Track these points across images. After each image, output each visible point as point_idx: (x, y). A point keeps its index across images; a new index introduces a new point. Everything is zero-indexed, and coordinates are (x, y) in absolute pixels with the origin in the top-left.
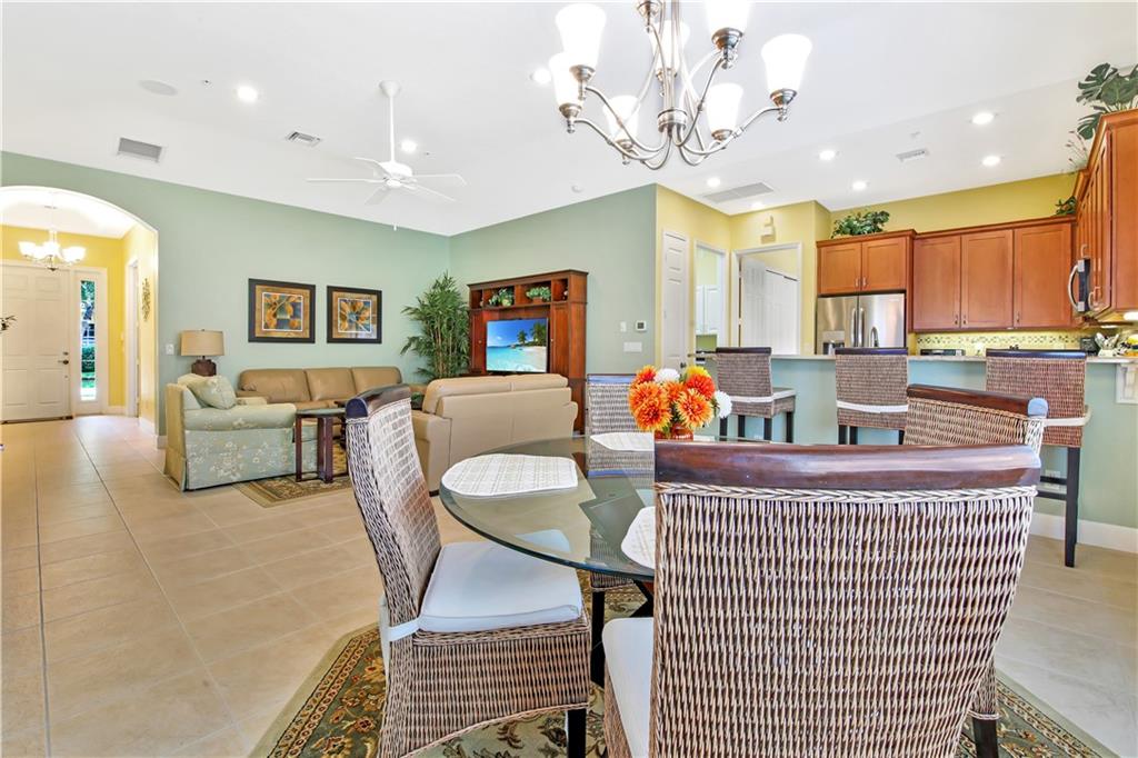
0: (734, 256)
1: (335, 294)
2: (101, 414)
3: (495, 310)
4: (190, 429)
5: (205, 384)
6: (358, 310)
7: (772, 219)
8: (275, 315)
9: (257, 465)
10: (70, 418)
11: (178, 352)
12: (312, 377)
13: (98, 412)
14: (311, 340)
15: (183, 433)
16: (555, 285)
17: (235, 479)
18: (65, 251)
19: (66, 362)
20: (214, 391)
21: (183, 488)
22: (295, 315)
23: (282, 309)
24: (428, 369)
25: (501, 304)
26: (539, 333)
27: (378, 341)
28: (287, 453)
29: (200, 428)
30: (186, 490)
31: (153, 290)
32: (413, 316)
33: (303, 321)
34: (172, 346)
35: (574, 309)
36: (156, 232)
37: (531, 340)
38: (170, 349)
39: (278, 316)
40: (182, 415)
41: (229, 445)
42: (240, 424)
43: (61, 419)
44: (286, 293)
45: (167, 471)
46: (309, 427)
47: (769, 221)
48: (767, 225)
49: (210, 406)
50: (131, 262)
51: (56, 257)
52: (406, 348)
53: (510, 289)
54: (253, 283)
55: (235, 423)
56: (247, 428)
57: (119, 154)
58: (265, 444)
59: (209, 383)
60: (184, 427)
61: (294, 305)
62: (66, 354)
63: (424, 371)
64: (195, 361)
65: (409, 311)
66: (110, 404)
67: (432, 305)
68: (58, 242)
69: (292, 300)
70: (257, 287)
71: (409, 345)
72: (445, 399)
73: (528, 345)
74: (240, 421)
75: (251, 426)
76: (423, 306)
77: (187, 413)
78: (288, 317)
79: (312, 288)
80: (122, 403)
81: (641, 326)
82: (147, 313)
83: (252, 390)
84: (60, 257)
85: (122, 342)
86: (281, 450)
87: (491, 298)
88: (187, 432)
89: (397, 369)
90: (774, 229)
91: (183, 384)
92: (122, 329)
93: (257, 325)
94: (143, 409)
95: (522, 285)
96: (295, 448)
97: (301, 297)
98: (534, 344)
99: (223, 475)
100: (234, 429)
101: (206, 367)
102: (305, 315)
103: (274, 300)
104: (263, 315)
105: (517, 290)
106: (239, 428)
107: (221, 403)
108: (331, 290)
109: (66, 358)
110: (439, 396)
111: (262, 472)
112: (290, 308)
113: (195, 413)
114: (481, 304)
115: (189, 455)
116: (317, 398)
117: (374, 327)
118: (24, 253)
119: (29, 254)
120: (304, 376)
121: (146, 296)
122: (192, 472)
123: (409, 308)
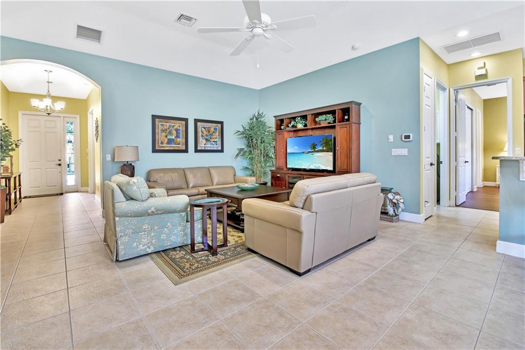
0: (452, 90)
1: (199, 124)
2: (77, 192)
3: (291, 131)
4: (120, 216)
5: (128, 183)
6: (211, 133)
7: (485, 63)
8: (166, 136)
9: (164, 240)
10: (62, 194)
11: (113, 159)
12: (188, 173)
13: (76, 190)
14: (186, 151)
15: (114, 219)
16: (339, 112)
17: (150, 251)
18: (55, 104)
19: (60, 165)
20: (135, 188)
21: (115, 259)
22: (177, 137)
23: (170, 133)
24: (249, 167)
25: (296, 127)
26: (326, 144)
27: (222, 151)
28: (184, 230)
29: (125, 215)
30: (117, 261)
31: (100, 123)
32: (240, 136)
33: (181, 140)
34: (110, 155)
35: (354, 127)
36: (100, 87)
37: (321, 148)
38: (109, 157)
39: (168, 137)
40: (113, 206)
41: (145, 227)
42: (152, 212)
43: (57, 195)
44: (172, 123)
45: (105, 240)
46: (198, 212)
47: (483, 65)
48: (481, 68)
49: (133, 199)
50: (90, 111)
51: (50, 106)
52: (237, 155)
53: (304, 117)
54: (154, 117)
55: (150, 211)
56: (158, 214)
57: (77, 37)
58: (169, 224)
59: (131, 183)
60: (115, 215)
61: (177, 130)
62: (60, 160)
63: (247, 168)
64: (123, 165)
65: (239, 133)
66: (82, 187)
67: (251, 129)
68: (51, 99)
69: (175, 127)
70: (157, 120)
71: (239, 153)
72: (314, 196)
73: (318, 151)
74: (153, 209)
75: (160, 212)
76: (245, 130)
77: (117, 205)
78: (173, 137)
79: (186, 120)
80: (87, 186)
81: (408, 137)
82: (97, 137)
83: (155, 182)
84: (52, 107)
85: (87, 154)
86: (179, 228)
87: (290, 123)
88: (117, 219)
89: (232, 167)
90: (486, 70)
91: (114, 182)
92: (87, 147)
93: (157, 142)
94: (97, 190)
95: (312, 114)
96: (189, 226)
97: (179, 125)
98: (322, 151)
99: (142, 248)
100: (149, 215)
101: (129, 170)
102: (183, 135)
103: (166, 128)
104: (161, 136)
105: (309, 118)
106: (153, 214)
107: (140, 197)
108: (196, 121)
109: (59, 162)
110: (307, 194)
111: (168, 245)
112: (174, 132)
113: (123, 205)
114: (282, 127)
115: (119, 235)
116: (191, 185)
117: (219, 143)
118: (33, 105)
119: (36, 106)
120: (183, 172)
121: (97, 127)
122: (121, 247)
123: (239, 131)
